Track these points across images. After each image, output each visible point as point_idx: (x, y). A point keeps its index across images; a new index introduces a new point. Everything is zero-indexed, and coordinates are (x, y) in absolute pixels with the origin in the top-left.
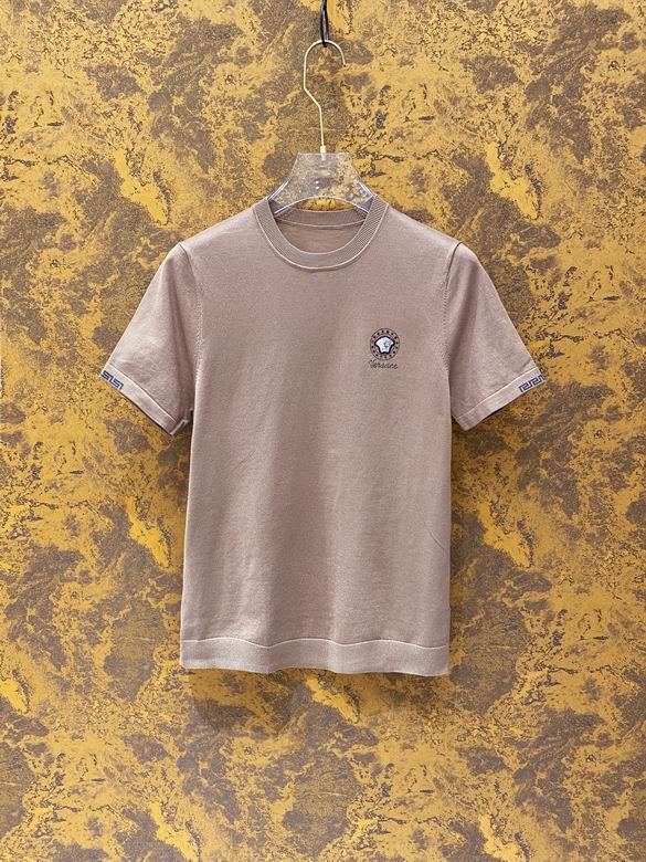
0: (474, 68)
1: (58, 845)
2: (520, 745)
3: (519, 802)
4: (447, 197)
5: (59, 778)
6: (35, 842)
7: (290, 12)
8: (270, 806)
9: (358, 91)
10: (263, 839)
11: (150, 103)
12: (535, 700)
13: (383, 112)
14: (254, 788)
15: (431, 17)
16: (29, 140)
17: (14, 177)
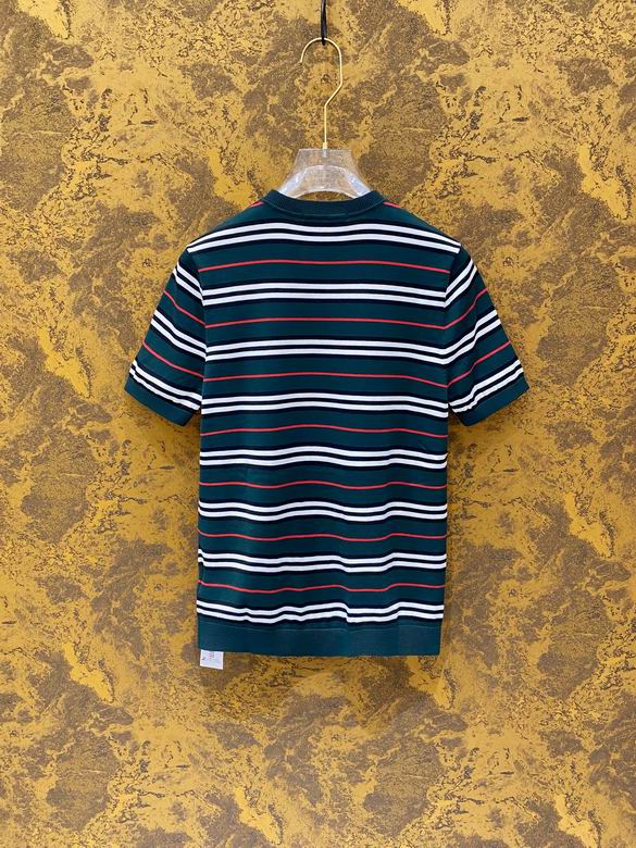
0: (568, 70)
1: (143, 830)
2: (597, 728)
3: (593, 781)
4: (538, 197)
5: (144, 766)
6: (119, 827)
7: (387, 12)
8: (352, 789)
9: (453, 91)
10: (344, 820)
11: (246, 102)
12: (612, 685)
13: (478, 113)
14: (337, 772)
15: (527, 19)
16: (123, 138)
17: (107, 175)
